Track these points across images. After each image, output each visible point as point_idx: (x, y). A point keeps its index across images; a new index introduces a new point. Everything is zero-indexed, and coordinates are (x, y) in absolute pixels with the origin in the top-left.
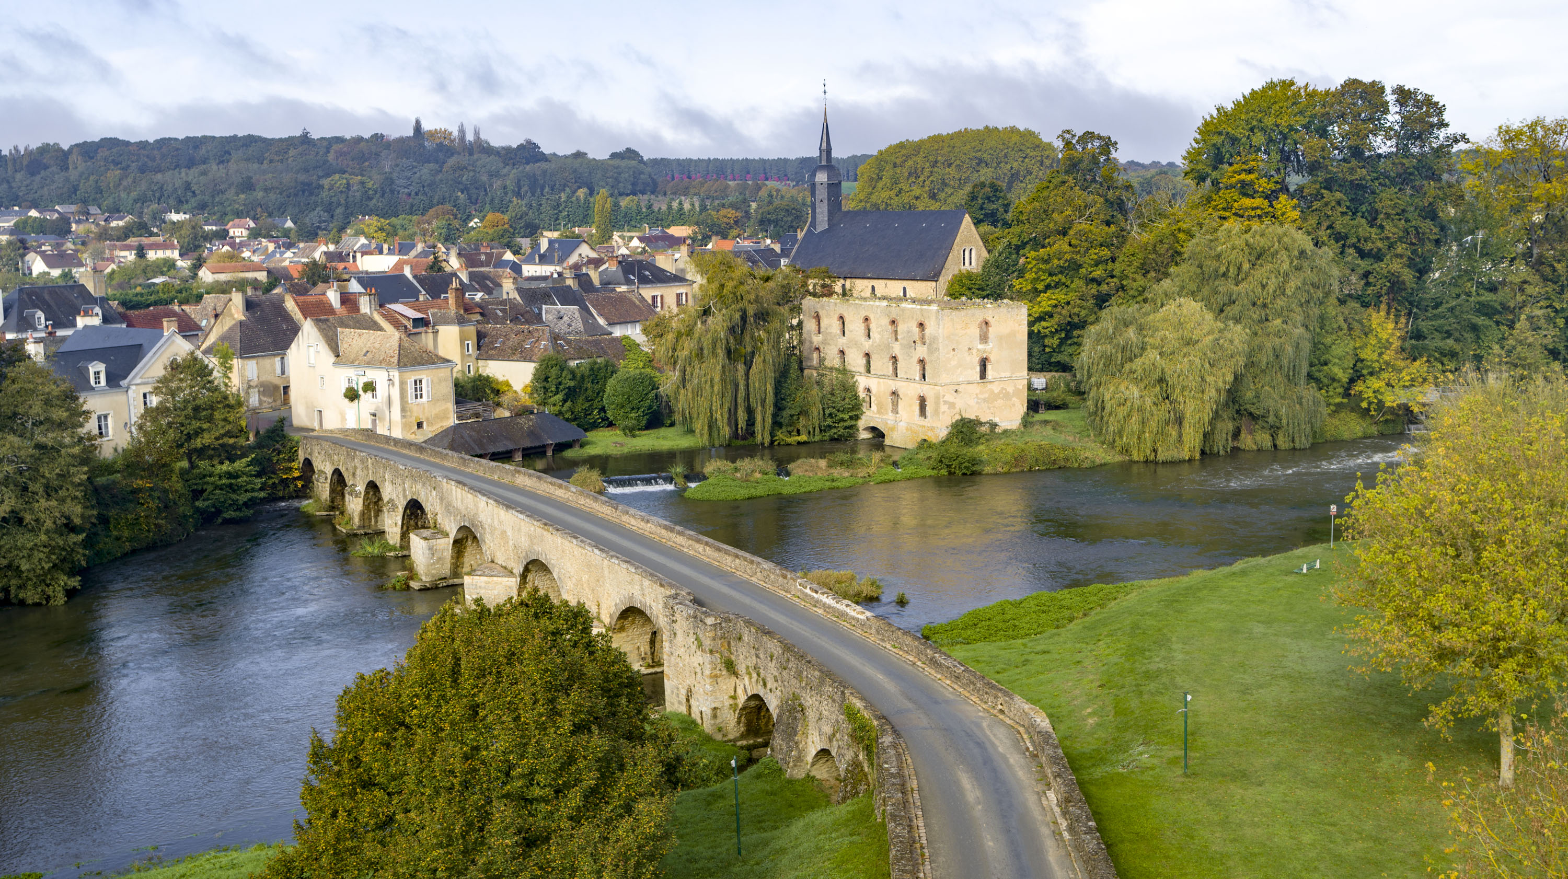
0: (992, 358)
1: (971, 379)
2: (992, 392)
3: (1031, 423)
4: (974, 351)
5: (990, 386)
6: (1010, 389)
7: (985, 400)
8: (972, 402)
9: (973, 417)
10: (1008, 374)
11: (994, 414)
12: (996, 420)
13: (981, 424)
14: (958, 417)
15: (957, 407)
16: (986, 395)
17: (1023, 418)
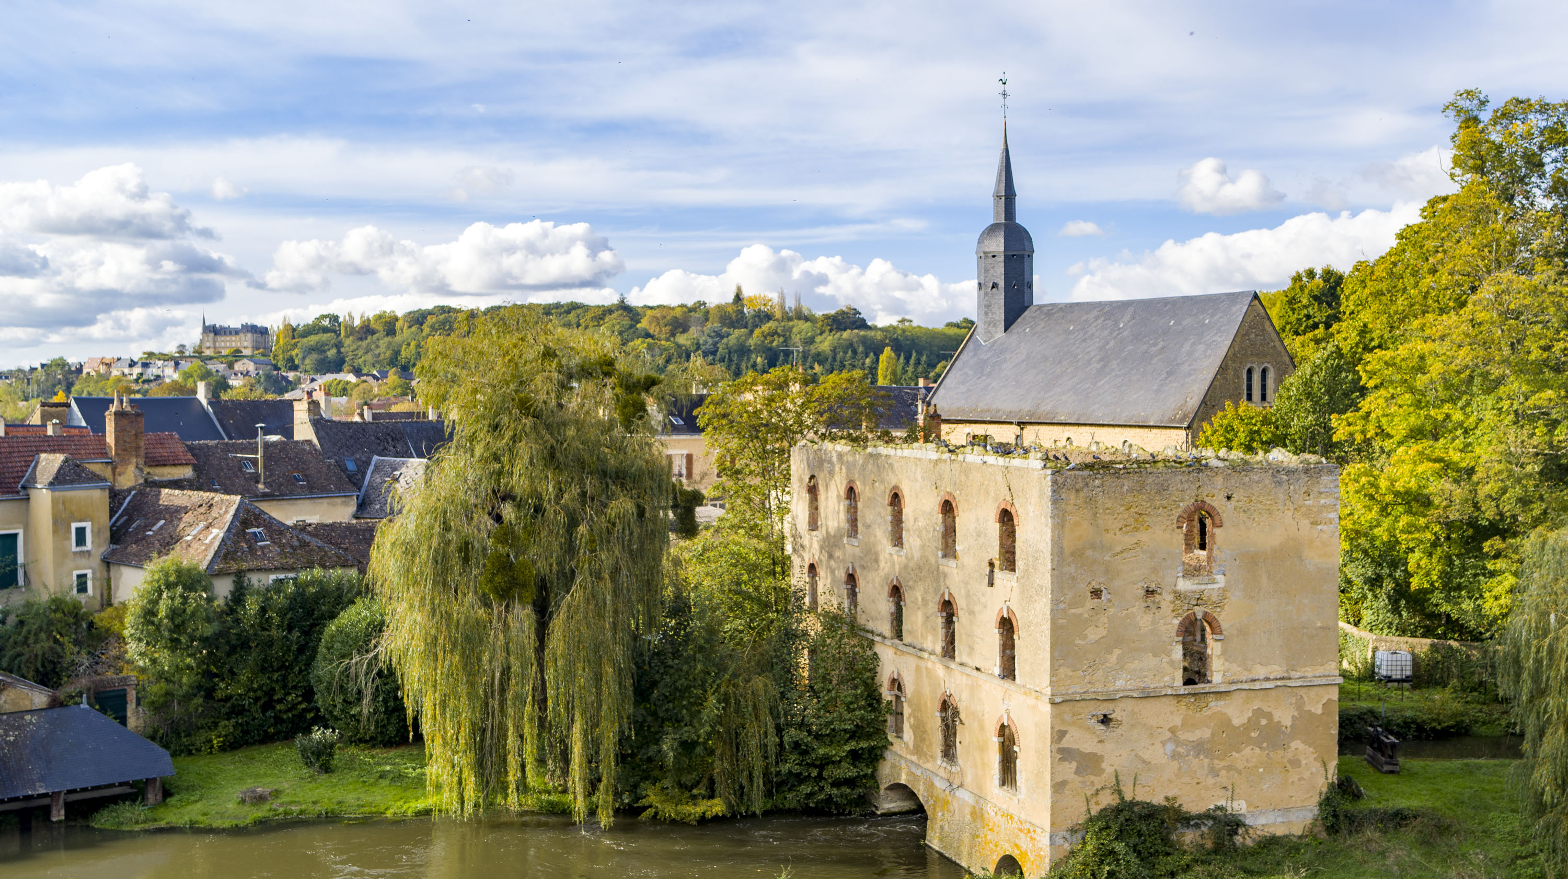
0: (1225, 619)
1: (1152, 684)
2: (1225, 723)
3: (1350, 818)
4: (1166, 599)
5: (1216, 706)
6: (1284, 716)
7: (1199, 748)
8: (1157, 753)
9: (1158, 800)
10: (1277, 670)
11: (1231, 792)
12: (1239, 807)
13: (1186, 820)
14: (1108, 800)
15: (1108, 768)
16: (1206, 733)
17: (1326, 803)
